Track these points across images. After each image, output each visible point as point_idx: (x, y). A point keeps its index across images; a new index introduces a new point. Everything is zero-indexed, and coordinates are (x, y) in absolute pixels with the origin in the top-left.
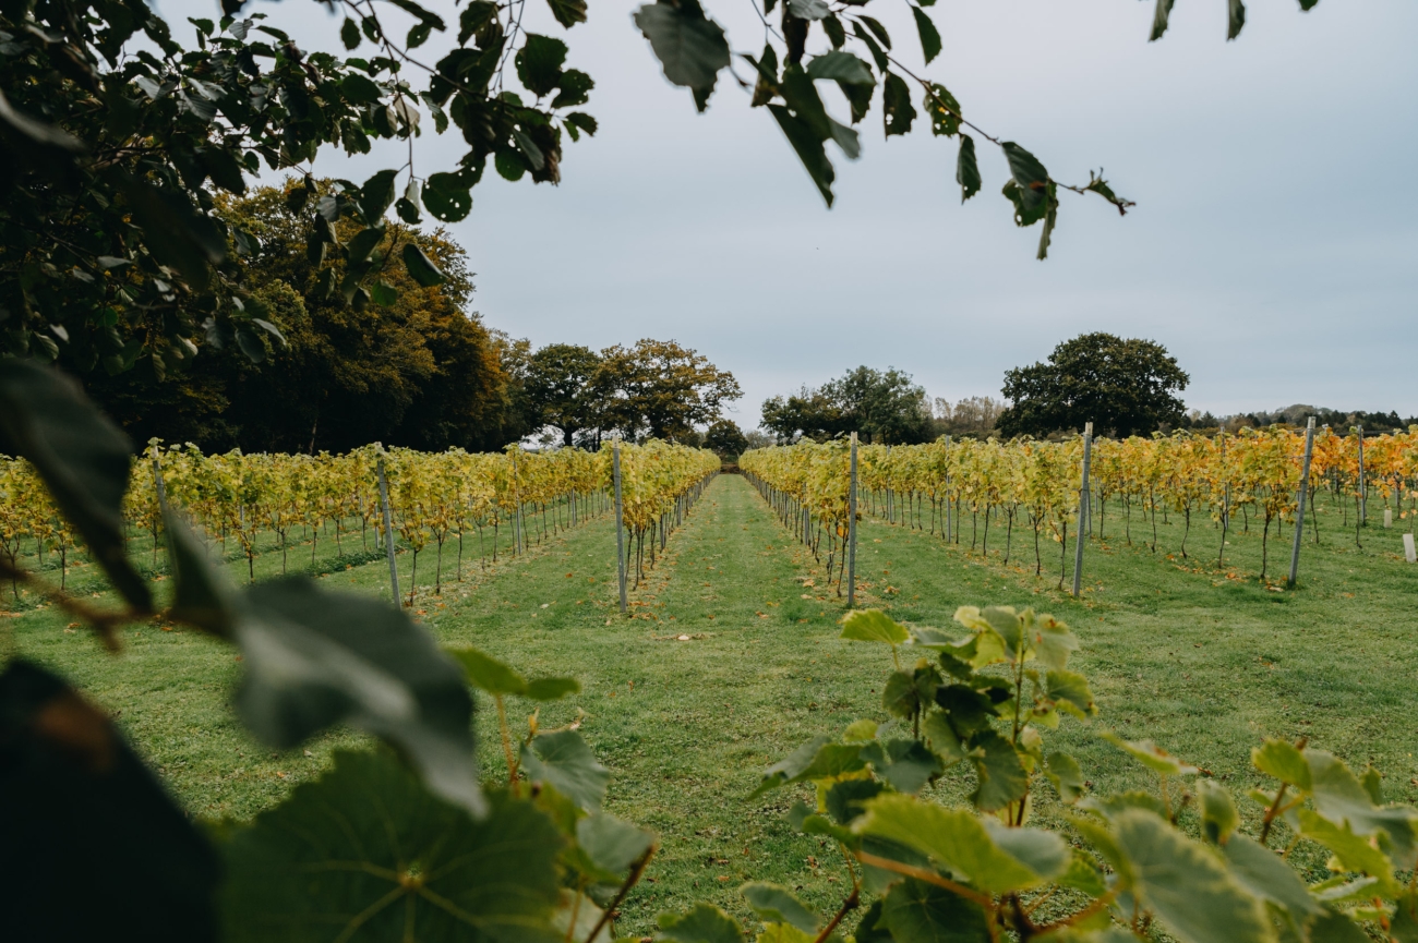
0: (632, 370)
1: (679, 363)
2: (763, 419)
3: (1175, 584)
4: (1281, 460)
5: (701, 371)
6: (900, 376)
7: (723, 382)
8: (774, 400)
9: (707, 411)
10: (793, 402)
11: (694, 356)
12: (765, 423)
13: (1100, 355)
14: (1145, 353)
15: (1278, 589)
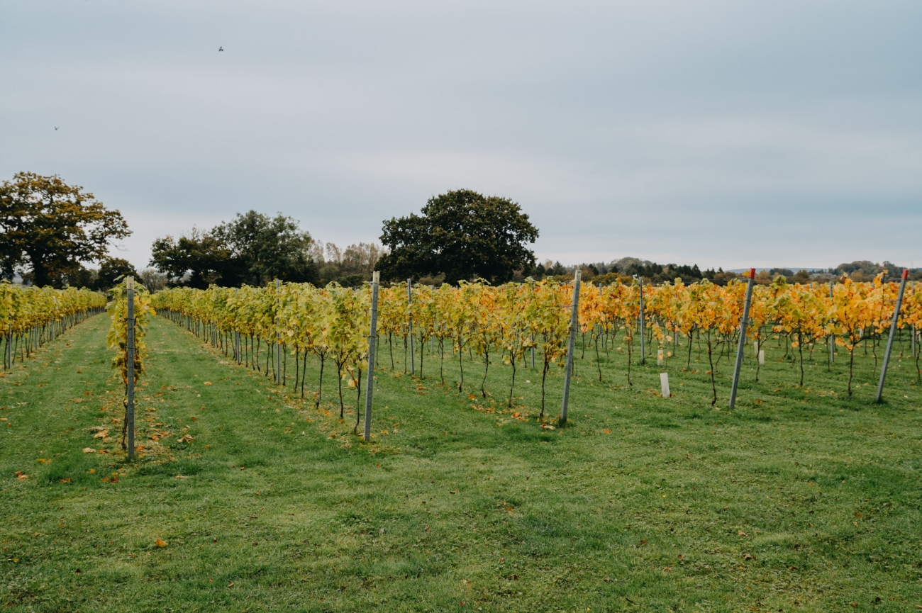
0: (9, 203)
1: (64, 198)
2: (153, 258)
3: (465, 425)
4: (556, 309)
5: (87, 208)
6: (288, 221)
7: (111, 220)
8: (164, 240)
9: (93, 249)
10: (184, 243)
11: (80, 192)
12: (154, 263)
13: (465, 210)
14: (503, 210)
15: (551, 427)
